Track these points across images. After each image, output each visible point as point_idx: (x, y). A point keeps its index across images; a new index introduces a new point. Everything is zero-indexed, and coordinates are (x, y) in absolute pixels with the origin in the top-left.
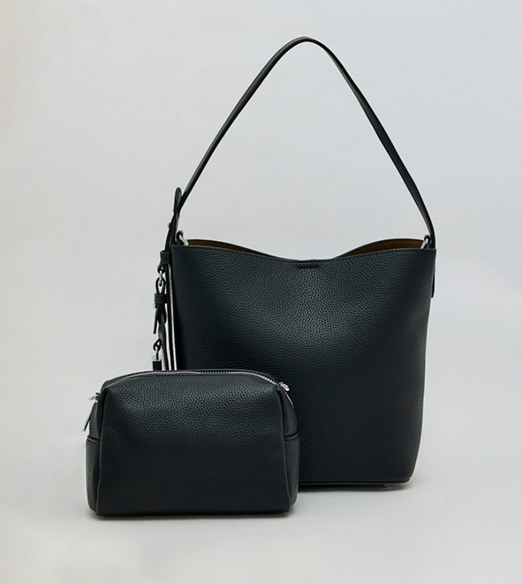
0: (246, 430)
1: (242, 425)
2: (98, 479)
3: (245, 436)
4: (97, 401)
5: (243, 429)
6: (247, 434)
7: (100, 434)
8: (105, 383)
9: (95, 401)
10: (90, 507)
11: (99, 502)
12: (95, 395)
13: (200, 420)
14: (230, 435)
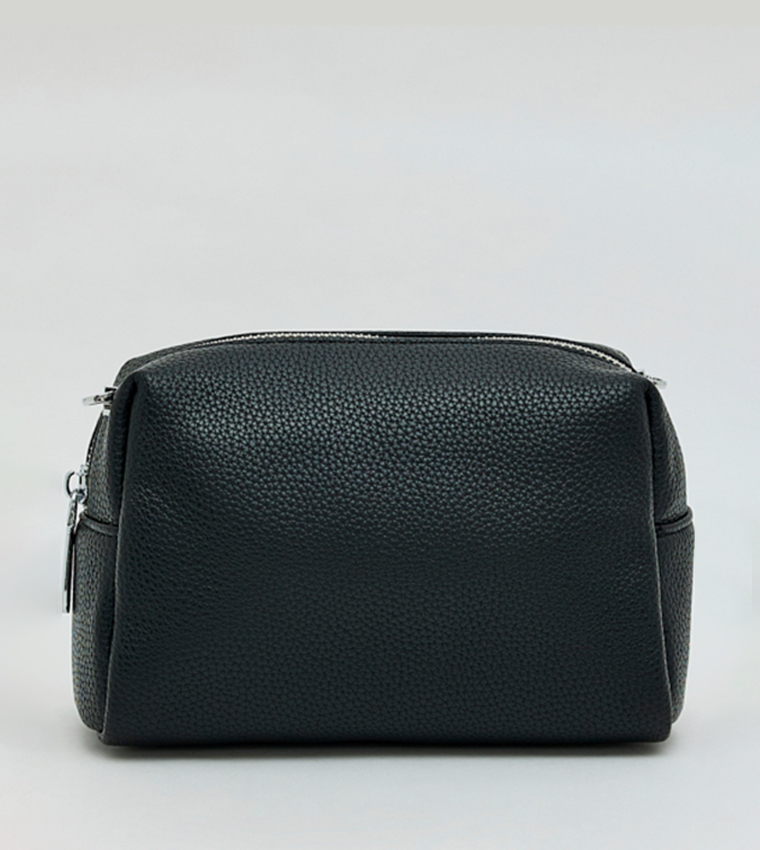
0: (549, 501)
1: (537, 486)
2: (110, 638)
3: (544, 518)
4: (107, 413)
5: (539, 497)
6: (551, 511)
7: (117, 507)
8: (127, 363)
9: (100, 409)
10: (86, 719)
11: (112, 704)
12: (102, 393)
13: (412, 470)
14: (502, 516)
